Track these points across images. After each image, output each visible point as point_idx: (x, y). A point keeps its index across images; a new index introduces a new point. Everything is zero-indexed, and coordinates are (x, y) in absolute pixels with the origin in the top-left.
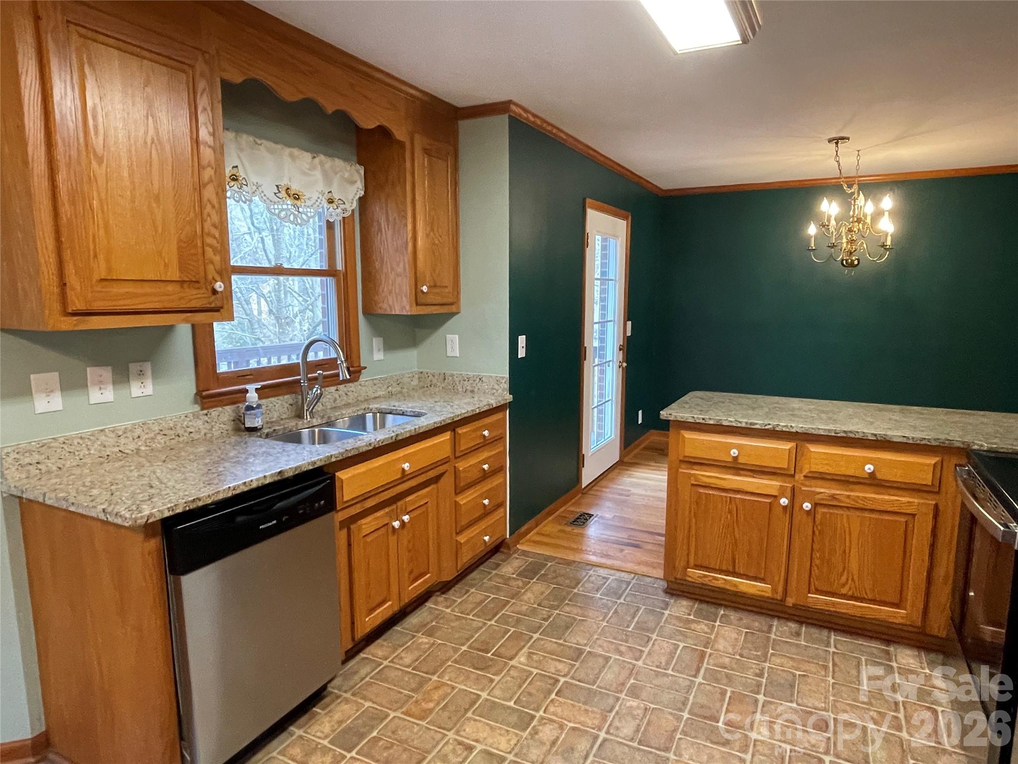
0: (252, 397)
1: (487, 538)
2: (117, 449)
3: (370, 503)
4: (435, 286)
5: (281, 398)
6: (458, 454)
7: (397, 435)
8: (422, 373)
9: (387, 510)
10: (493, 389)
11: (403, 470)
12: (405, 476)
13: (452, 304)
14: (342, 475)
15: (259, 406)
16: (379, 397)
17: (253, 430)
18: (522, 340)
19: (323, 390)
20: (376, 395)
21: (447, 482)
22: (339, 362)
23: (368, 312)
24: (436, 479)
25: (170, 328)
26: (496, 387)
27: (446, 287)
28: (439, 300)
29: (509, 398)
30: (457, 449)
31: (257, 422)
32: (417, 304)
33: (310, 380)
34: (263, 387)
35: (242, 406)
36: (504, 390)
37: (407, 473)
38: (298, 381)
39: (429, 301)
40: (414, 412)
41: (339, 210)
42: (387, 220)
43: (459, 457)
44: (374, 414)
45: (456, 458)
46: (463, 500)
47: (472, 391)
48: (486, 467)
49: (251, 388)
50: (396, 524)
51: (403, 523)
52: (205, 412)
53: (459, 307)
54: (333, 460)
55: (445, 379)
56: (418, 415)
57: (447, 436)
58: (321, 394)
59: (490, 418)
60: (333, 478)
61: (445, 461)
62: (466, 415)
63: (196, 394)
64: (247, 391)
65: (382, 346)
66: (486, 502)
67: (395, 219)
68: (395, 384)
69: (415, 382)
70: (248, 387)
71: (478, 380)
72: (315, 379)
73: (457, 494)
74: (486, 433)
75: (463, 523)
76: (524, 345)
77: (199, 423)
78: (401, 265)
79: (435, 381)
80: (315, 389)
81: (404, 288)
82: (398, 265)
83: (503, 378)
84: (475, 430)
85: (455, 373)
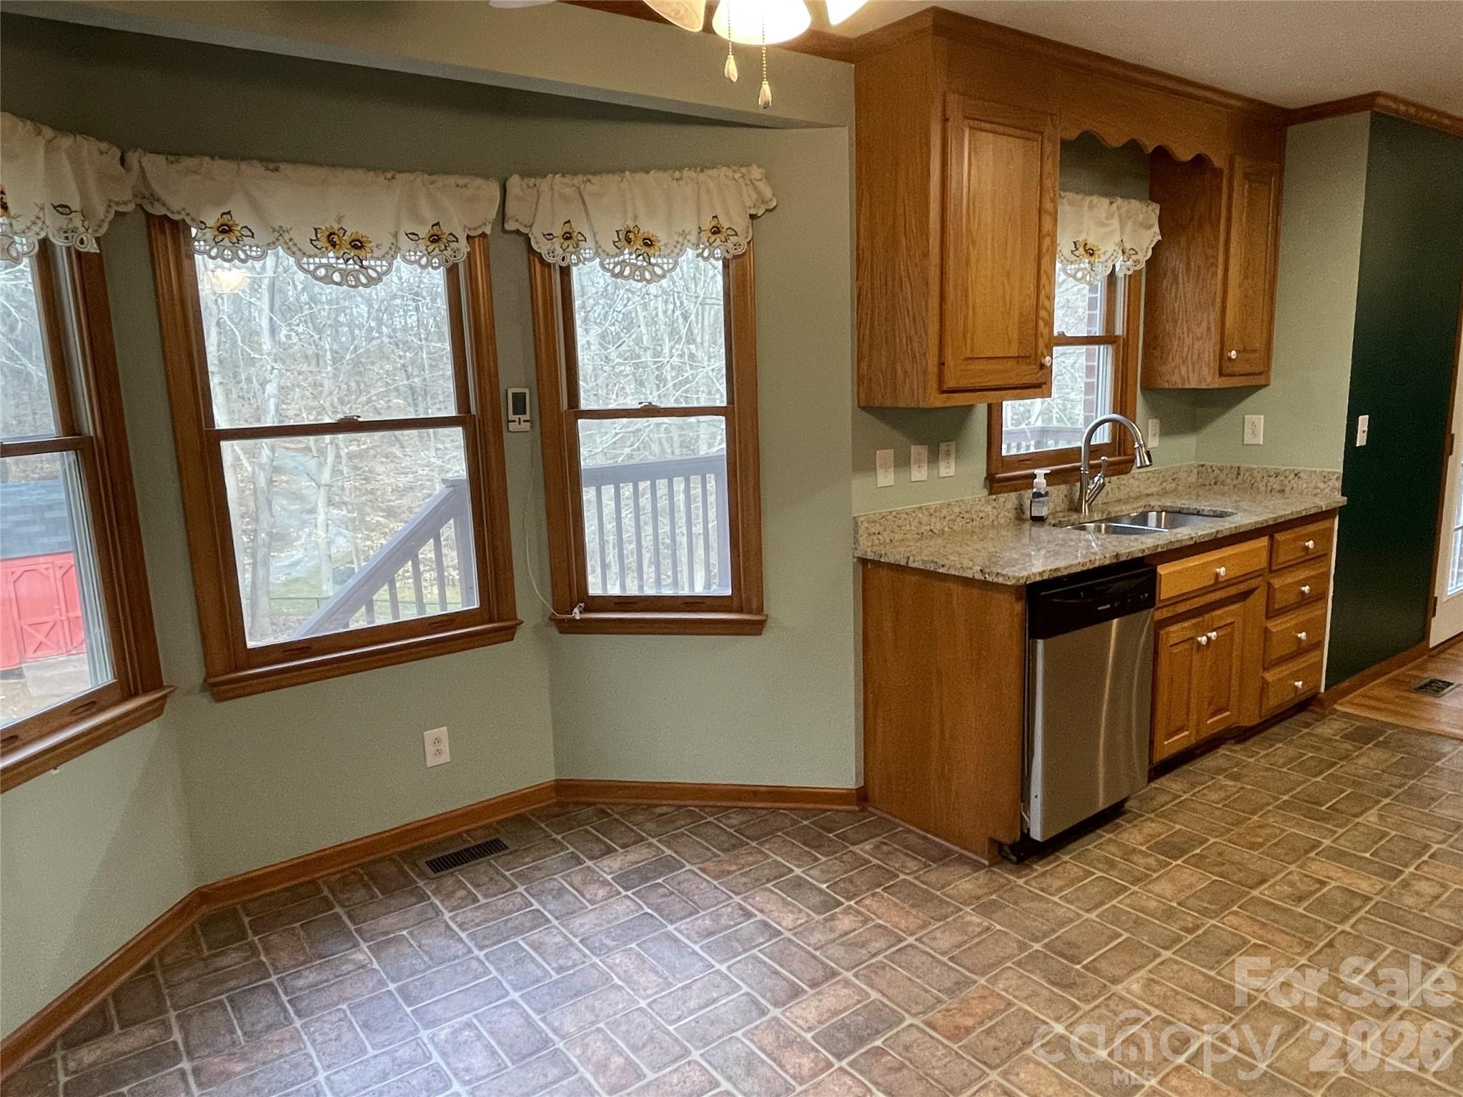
0: (1040, 481)
1: (1299, 684)
2: (928, 528)
3: (1181, 608)
4: (1244, 350)
5: (1057, 487)
6: (1274, 568)
7: (1217, 532)
8: (1203, 466)
9: (1194, 621)
10: (1317, 488)
11: (1217, 575)
12: (1218, 584)
13: (1260, 374)
14: (1163, 570)
15: (1047, 494)
16: (1152, 495)
17: (1039, 520)
18: (1363, 421)
19: (1106, 479)
20: (1149, 491)
21: (1258, 600)
22: (1137, 446)
23: (1148, 388)
24: (1245, 595)
25: (969, 408)
26: (1322, 485)
27: (1255, 351)
28: (1248, 369)
29: (1340, 500)
30: (1274, 560)
31: (1044, 512)
32: (1221, 374)
33: (1091, 467)
34: (1053, 473)
35: (1028, 494)
36: (1333, 489)
37: (1221, 580)
38: (1078, 469)
39: (1236, 370)
40: (1214, 512)
41: (1130, 263)
42: (1188, 269)
43: (1276, 571)
44: (1159, 513)
45: (1271, 571)
46: (1276, 626)
47: (1282, 491)
48: (1306, 589)
49: (1041, 472)
50: (1203, 640)
51: (1209, 639)
52: (994, 497)
53: (1268, 379)
54: (1159, 550)
55: (1239, 474)
56: (1221, 515)
57: (1264, 542)
58: (1104, 485)
59: (1316, 525)
60: (1154, 572)
61: (1258, 574)
62: (1290, 517)
63: (986, 478)
64: (1034, 476)
65: (1158, 431)
66: (1303, 635)
67: (1199, 268)
68: (1170, 480)
69: (1193, 478)
70: (1036, 471)
71: (1292, 476)
72: (1099, 466)
73: (1268, 618)
74: (1310, 544)
75: (1273, 657)
76: (1366, 429)
77: (989, 509)
78: (1204, 324)
79: (1222, 477)
80: (1096, 479)
81: (1206, 356)
82: (1199, 325)
83: (1334, 473)
84: (1295, 539)
85: (1255, 466)
